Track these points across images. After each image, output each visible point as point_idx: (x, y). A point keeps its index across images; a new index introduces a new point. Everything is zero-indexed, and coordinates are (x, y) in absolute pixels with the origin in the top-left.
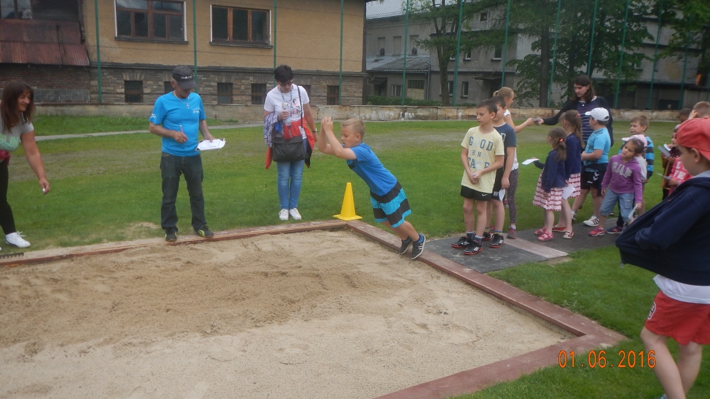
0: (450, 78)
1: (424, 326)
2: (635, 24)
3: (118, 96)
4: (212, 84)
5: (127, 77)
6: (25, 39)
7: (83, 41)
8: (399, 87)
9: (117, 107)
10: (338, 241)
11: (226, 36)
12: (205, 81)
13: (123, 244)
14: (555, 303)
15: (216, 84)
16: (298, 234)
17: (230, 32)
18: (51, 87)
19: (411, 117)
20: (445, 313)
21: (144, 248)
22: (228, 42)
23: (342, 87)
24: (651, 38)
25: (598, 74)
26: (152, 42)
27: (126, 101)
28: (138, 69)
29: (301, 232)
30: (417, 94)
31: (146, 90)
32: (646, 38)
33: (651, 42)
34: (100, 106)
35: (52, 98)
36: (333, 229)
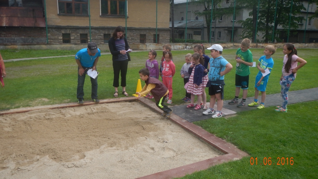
0: (212, 30)
1: (153, 149)
2: (297, 3)
3: (59, 40)
4: (101, 34)
5: (63, 32)
6: (19, 15)
7: (44, 16)
8: (189, 35)
9: (55, 46)
10: (130, 107)
11: (107, 13)
12: (98, 33)
13: (28, 109)
14: (220, 137)
15: (103, 34)
16: (113, 103)
17: (109, 11)
18: (30, 37)
19: (189, 48)
20: (166, 142)
21: (38, 110)
22: (108, 15)
23: (160, 35)
24: (305, 9)
25: (280, 27)
26: (74, 16)
27: (63, 43)
28: (68, 28)
29: (115, 102)
30: (197, 38)
31: (72, 38)
32: (303, 9)
33: (305, 11)
34: (47, 45)
35: (31, 42)
36: (130, 101)
